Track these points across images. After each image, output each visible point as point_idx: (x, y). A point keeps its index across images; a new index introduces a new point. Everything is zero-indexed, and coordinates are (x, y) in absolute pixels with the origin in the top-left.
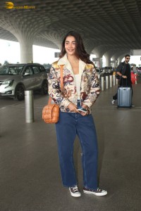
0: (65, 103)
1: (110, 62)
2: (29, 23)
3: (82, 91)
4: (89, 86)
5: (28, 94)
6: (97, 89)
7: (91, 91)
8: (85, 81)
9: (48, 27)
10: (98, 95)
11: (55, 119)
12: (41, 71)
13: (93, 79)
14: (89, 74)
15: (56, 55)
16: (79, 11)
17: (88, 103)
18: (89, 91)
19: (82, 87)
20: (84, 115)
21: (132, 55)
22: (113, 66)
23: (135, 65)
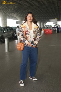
0: (27, 42)
1: (40, 25)
2: (5, 9)
3: (34, 37)
4: (36, 35)
5: (6, 40)
6: (40, 37)
7: (37, 38)
8: (35, 33)
9: (13, 10)
10: (40, 39)
11: (22, 49)
12: (11, 30)
13: (38, 33)
14: (36, 30)
15: (17, 23)
16: (26, 3)
17: (36, 42)
18: (36, 38)
19: (34, 36)
20: (34, 47)
21: (50, 22)
22: (42, 27)
23: (51, 26)
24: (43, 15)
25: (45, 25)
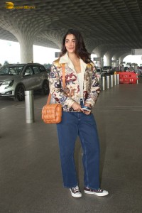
0: (69, 103)
1: (111, 61)
3: (85, 90)
5: (28, 94)
6: (97, 88)
7: (92, 90)
8: (87, 80)
9: (49, 27)
10: (98, 94)
12: (41, 71)
15: (56, 55)
16: (79, 10)
17: (90, 101)
20: (88, 114)
21: (133, 54)
22: (114, 65)
23: (137, 65)
24: (117, 38)
25: (122, 62)
